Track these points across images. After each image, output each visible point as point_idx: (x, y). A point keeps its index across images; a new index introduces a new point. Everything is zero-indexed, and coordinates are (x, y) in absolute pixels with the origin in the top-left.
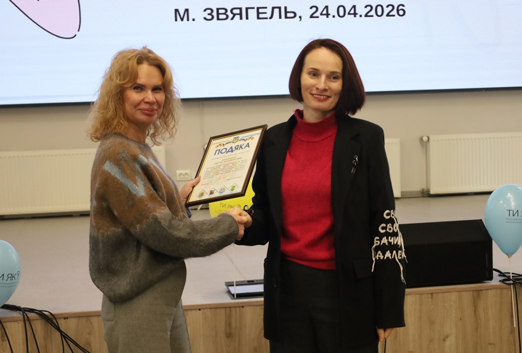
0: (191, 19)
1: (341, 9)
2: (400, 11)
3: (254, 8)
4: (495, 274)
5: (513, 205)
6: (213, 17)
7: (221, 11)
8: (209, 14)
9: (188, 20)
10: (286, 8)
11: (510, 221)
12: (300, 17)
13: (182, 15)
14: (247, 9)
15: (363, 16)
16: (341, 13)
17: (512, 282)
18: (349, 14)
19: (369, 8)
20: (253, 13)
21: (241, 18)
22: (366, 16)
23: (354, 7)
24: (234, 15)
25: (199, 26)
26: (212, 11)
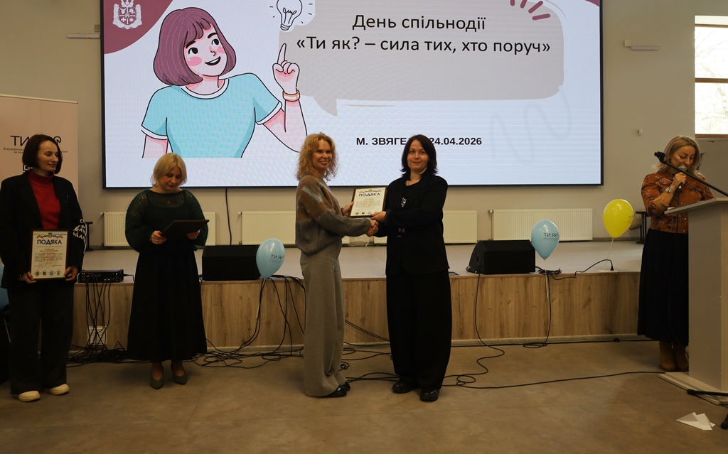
0: (365, 143)
1: (446, 140)
2: (479, 141)
3: (399, 138)
4: (537, 269)
5: (547, 231)
6: (377, 143)
7: (381, 140)
8: (375, 141)
11: (546, 239)
13: (361, 141)
14: (395, 139)
15: (458, 144)
16: (446, 142)
17: (546, 274)
18: (451, 143)
19: (461, 140)
20: (398, 141)
21: (392, 144)
22: (460, 144)
23: (453, 139)
24: (389, 142)
25: (370, 147)
26: (377, 139)
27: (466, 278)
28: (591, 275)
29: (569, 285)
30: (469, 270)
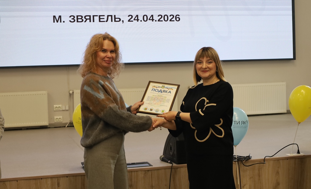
0: (62, 21)
1: (145, 17)
2: (177, 18)
3: (97, 16)
5: (237, 118)
6: (74, 21)
7: (79, 17)
8: (72, 19)
9: (61, 22)
10: (115, 16)
11: (235, 127)
12: (123, 21)
13: (57, 19)
14: (94, 16)
15: (157, 21)
16: (145, 19)
17: (237, 160)
18: (149, 19)
19: (160, 17)
20: (97, 19)
21: (90, 21)
22: (159, 21)
23: (152, 16)
24: (87, 19)
25: (67, 26)
26: (74, 17)
27: (158, 169)
28: (278, 160)
29: (259, 171)
30: (163, 160)
